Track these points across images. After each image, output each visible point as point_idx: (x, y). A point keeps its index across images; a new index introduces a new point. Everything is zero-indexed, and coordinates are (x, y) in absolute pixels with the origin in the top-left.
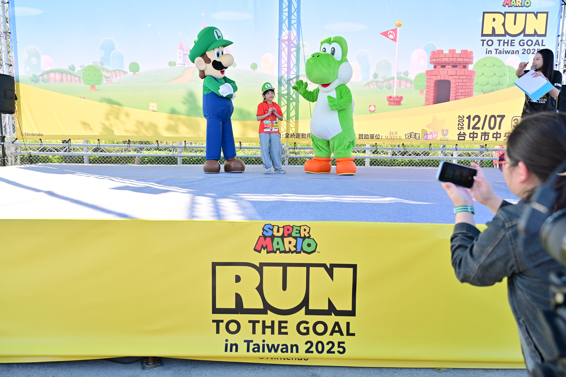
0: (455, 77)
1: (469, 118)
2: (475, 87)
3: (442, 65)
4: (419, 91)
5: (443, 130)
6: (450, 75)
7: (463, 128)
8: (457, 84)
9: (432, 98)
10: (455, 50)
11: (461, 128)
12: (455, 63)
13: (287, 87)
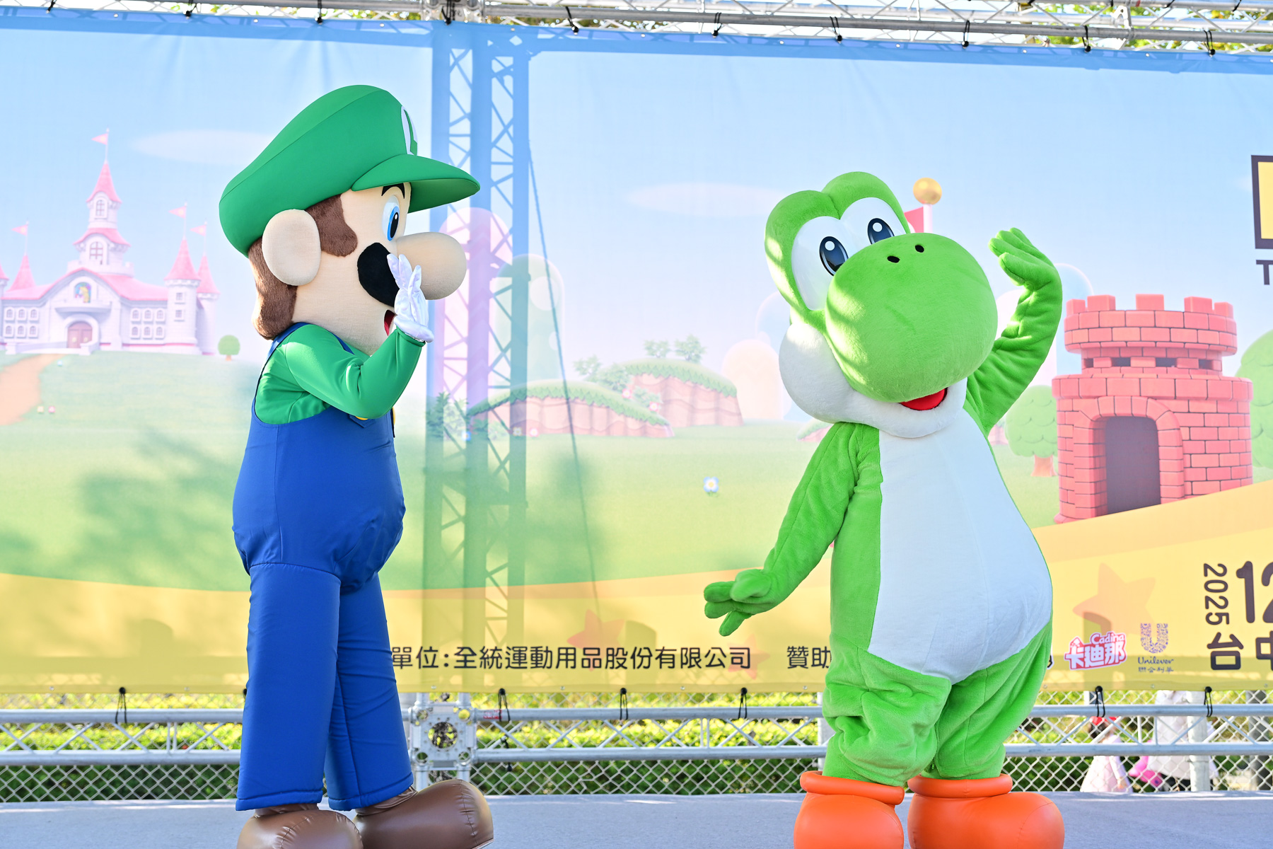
0: (1173, 405)
1: (1245, 572)
2: (1254, 445)
3: (1116, 355)
4: (1033, 459)
5: (1145, 628)
6: (1152, 398)
7: (1227, 615)
8: (1184, 432)
9: (1089, 489)
10: (1160, 299)
11: (1219, 615)
12: (1167, 349)
13: (468, 442)
